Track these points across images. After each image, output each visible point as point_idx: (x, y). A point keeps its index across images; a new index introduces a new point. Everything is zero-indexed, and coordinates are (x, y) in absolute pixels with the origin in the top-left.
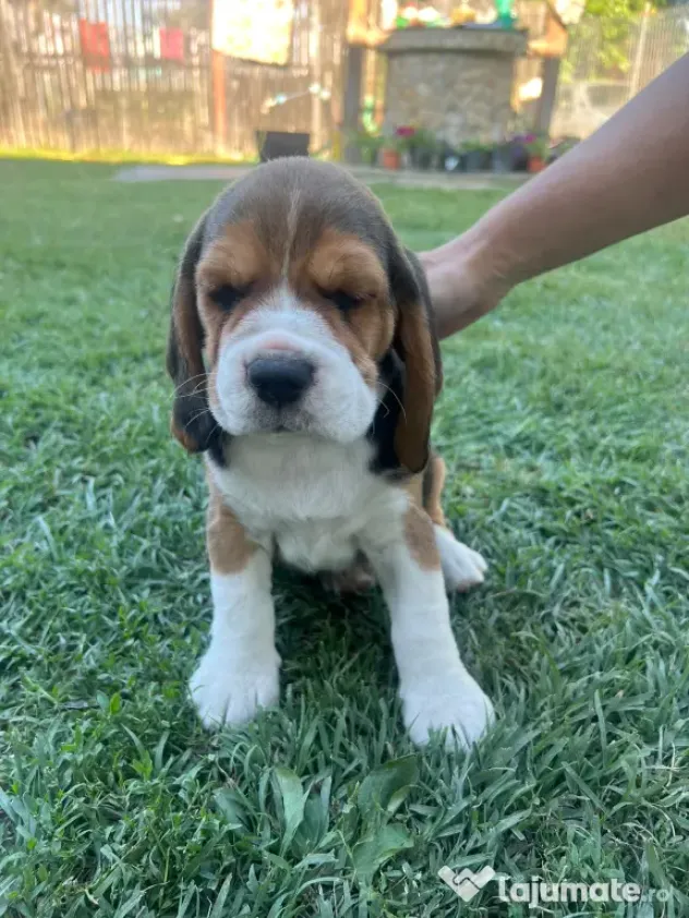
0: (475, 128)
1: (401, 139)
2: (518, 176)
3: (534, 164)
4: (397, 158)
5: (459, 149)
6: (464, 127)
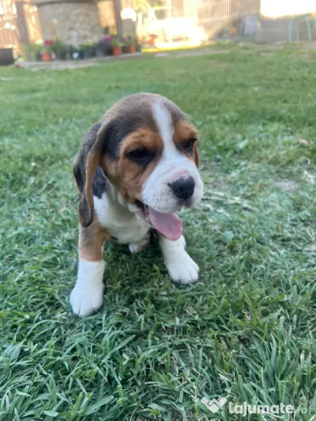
0: (85, 37)
1: (48, 46)
2: (108, 58)
3: (116, 51)
4: (50, 55)
5: (78, 48)
6: (79, 37)
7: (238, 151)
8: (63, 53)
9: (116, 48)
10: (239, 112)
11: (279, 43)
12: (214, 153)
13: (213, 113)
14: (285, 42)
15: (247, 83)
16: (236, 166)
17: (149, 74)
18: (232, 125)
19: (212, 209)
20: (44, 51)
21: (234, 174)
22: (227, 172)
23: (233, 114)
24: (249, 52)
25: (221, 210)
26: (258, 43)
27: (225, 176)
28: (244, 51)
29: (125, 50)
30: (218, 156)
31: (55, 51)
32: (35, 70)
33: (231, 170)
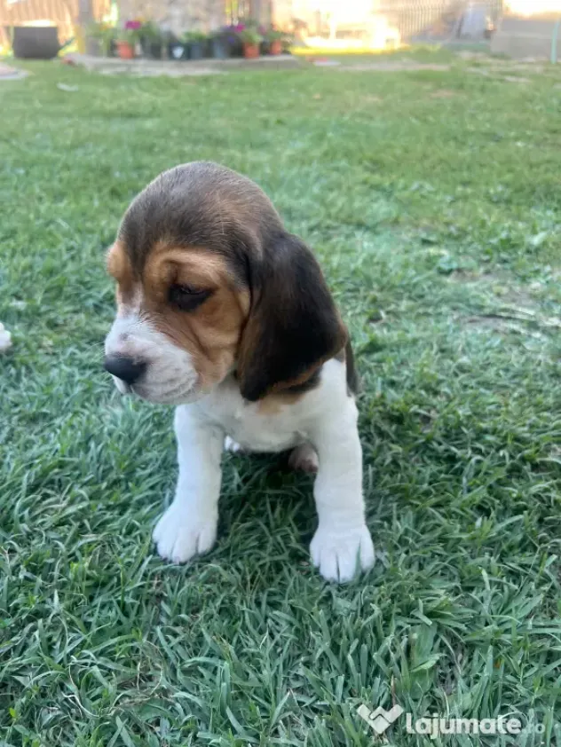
0: (196, 19)
1: (130, 31)
2: (236, 61)
3: (249, 50)
4: (132, 47)
5: (184, 39)
6: (186, 19)
7: (532, 249)
8: (156, 46)
9: (251, 44)
10: (507, 185)
11: (531, 59)
12: (496, 249)
13: (465, 184)
14: (544, 59)
15: (501, 133)
16: (537, 272)
17: (321, 100)
18: (503, 206)
19: (523, 331)
20: (120, 39)
21: (536, 285)
22: (524, 279)
23: (500, 188)
24: (484, 72)
25: (537, 335)
26: (494, 56)
27: (522, 286)
28: (473, 69)
29: (265, 50)
30: (504, 255)
31: (142, 41)
32: (106, 72)
33: (530, 277)
